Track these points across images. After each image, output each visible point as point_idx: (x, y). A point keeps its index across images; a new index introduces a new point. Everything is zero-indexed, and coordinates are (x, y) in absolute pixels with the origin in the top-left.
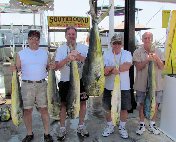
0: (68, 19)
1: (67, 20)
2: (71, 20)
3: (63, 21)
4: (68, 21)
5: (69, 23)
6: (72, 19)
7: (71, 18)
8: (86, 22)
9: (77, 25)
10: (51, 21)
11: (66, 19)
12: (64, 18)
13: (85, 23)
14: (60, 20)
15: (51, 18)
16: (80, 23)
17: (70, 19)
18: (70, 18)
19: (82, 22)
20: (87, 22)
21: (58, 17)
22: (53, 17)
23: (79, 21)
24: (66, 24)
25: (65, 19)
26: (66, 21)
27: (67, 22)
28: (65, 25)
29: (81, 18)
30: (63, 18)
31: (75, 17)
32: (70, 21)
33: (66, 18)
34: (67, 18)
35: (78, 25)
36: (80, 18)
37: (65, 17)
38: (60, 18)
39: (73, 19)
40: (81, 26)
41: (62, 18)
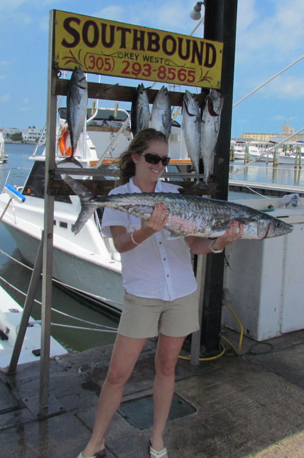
0: (142, 39)
1: (139, 43)
2: (154, 47)
3: (123, 45)
4: (142, 48)
5: (145, 58)
6: (156, 42)
7: (154, 38)
8: (207, 65)
9: (176, 73)
10: (70, 39)
11: (135, 39)
12: (127, 34)
13: (205, 69)
14: (108, 40)
15: (73, 25)
16: (188, 63)
17: (151, 42)
18: (150, 34)
19: (193, 61)
20: (210, 62)
21: (104, 26)
22: (78, 21)
23: (184, 54)
24: (131, 62)
25: (129, 37)
26: (135, 48)
27: (139, 52)
28: (130, 69)
29: (191, 44)
30: (124, 30)
31: (169, 37)
32: (150, 49)
33: (136, 31)
34: (139, 35)
35: (179, 75)
36: (188, 41)
37: (129, 31)
38: (112, 28)
39: (161, 42)
40: (191, 79)
41: (120, 32)
